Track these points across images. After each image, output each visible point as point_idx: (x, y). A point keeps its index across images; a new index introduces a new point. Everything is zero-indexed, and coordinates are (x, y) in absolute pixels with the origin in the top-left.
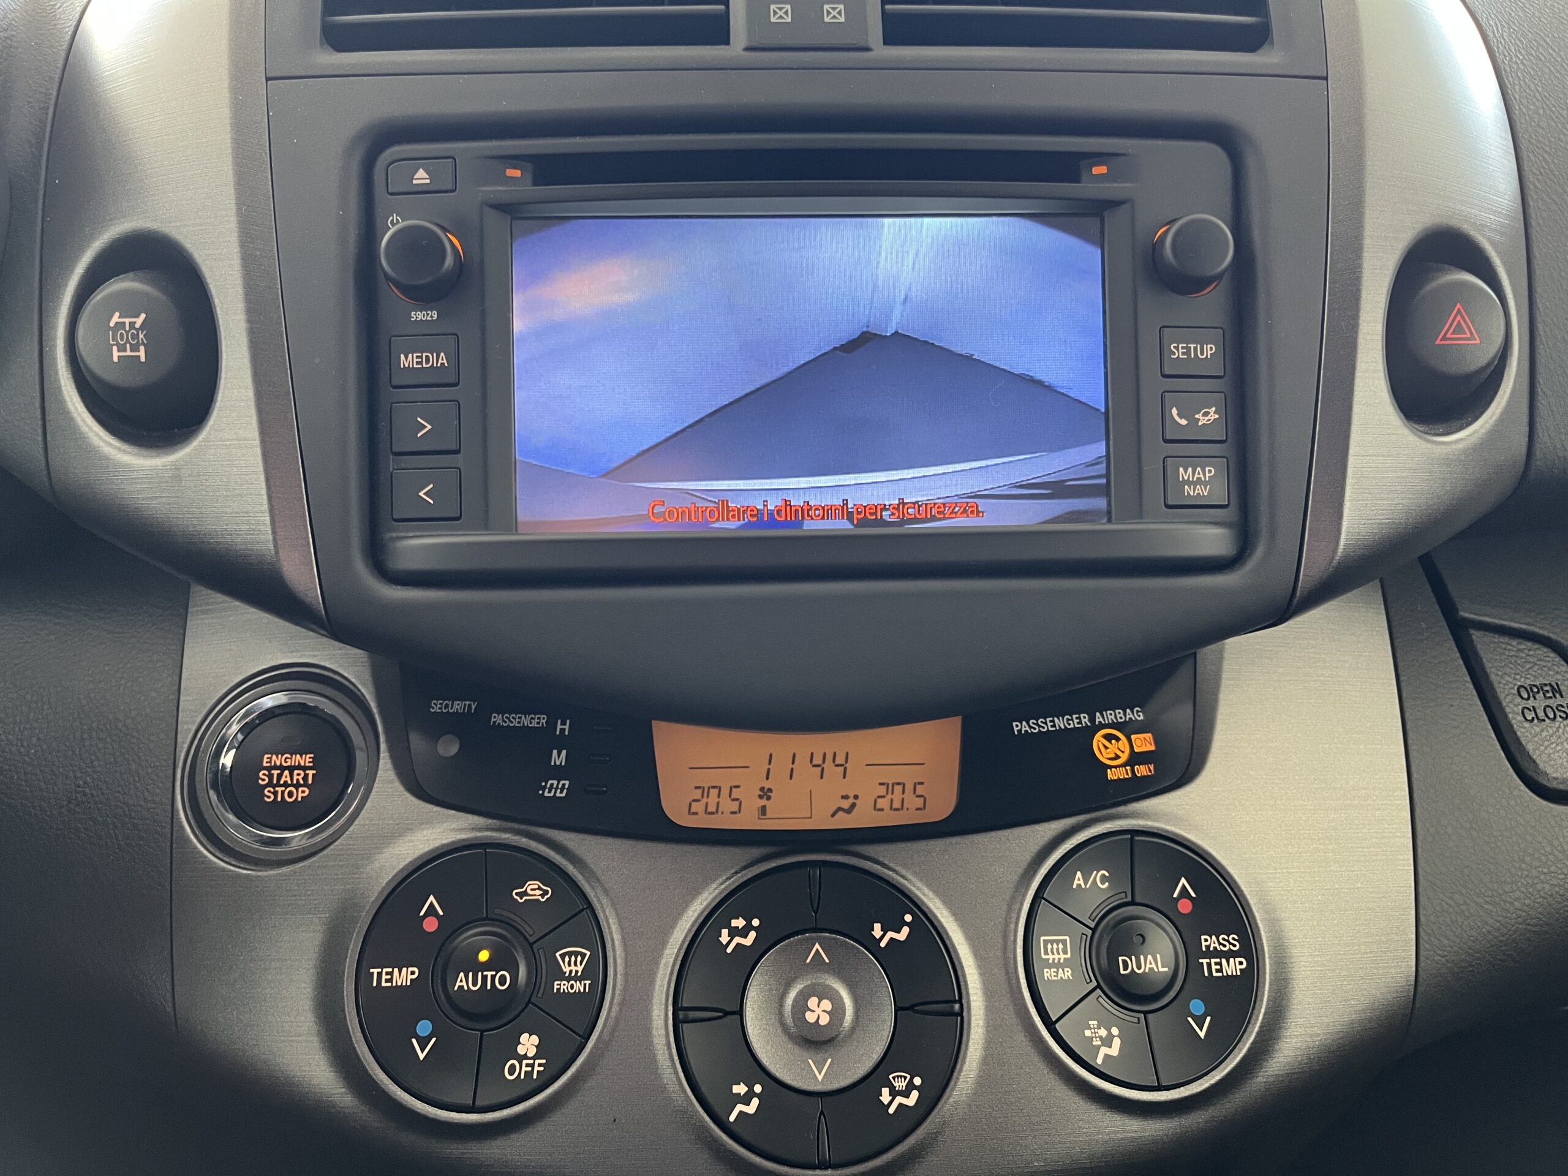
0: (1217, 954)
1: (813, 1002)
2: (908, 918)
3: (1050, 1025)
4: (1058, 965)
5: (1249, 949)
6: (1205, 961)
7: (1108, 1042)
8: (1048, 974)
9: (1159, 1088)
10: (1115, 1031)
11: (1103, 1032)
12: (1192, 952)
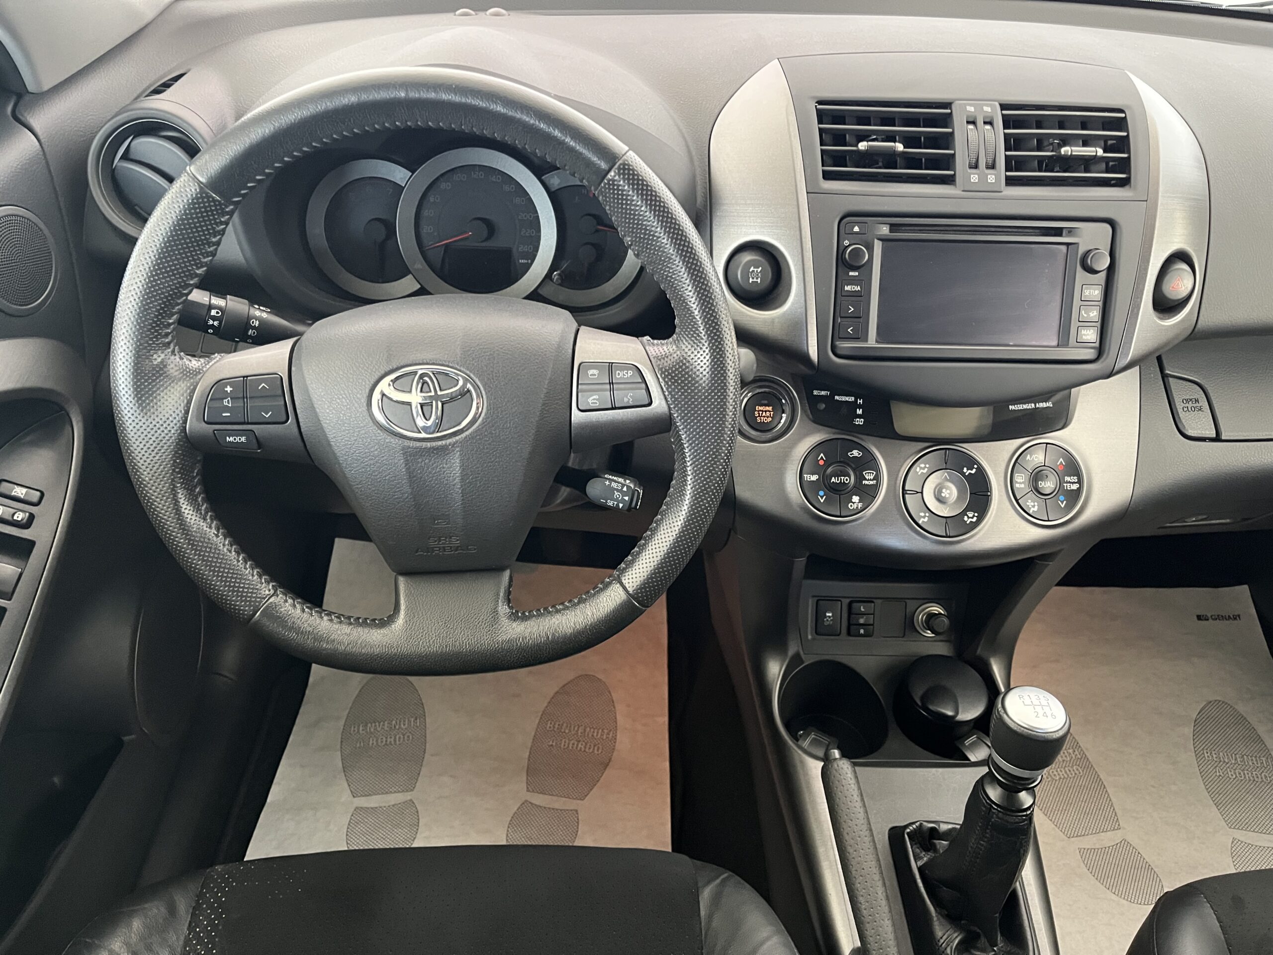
0: (1070, 482)
1: (944, 490)
2: (976, 466)
3: (1017, 501)
4: (1020, 483)
5: (1080, 482)
6: (1065, 485)
7: (1034, 506)
8: (1017, 485)
9: (1049, 521)
10: (1036, 504)
11: (1032, 504)
12: (1061, 482)
